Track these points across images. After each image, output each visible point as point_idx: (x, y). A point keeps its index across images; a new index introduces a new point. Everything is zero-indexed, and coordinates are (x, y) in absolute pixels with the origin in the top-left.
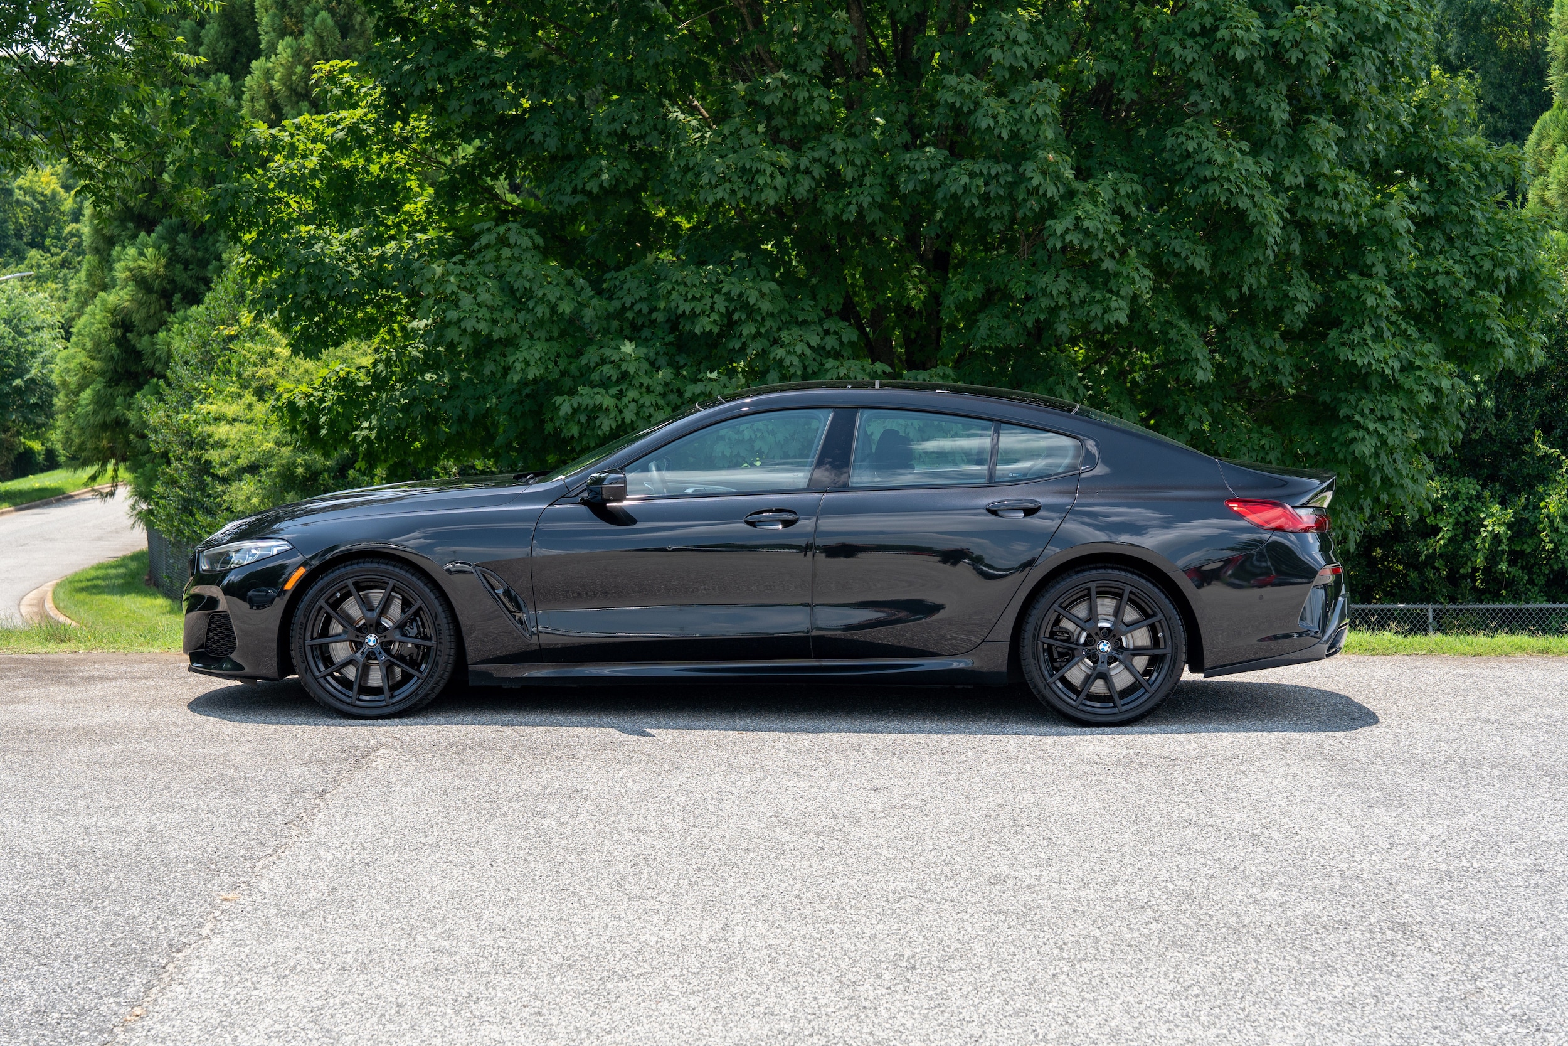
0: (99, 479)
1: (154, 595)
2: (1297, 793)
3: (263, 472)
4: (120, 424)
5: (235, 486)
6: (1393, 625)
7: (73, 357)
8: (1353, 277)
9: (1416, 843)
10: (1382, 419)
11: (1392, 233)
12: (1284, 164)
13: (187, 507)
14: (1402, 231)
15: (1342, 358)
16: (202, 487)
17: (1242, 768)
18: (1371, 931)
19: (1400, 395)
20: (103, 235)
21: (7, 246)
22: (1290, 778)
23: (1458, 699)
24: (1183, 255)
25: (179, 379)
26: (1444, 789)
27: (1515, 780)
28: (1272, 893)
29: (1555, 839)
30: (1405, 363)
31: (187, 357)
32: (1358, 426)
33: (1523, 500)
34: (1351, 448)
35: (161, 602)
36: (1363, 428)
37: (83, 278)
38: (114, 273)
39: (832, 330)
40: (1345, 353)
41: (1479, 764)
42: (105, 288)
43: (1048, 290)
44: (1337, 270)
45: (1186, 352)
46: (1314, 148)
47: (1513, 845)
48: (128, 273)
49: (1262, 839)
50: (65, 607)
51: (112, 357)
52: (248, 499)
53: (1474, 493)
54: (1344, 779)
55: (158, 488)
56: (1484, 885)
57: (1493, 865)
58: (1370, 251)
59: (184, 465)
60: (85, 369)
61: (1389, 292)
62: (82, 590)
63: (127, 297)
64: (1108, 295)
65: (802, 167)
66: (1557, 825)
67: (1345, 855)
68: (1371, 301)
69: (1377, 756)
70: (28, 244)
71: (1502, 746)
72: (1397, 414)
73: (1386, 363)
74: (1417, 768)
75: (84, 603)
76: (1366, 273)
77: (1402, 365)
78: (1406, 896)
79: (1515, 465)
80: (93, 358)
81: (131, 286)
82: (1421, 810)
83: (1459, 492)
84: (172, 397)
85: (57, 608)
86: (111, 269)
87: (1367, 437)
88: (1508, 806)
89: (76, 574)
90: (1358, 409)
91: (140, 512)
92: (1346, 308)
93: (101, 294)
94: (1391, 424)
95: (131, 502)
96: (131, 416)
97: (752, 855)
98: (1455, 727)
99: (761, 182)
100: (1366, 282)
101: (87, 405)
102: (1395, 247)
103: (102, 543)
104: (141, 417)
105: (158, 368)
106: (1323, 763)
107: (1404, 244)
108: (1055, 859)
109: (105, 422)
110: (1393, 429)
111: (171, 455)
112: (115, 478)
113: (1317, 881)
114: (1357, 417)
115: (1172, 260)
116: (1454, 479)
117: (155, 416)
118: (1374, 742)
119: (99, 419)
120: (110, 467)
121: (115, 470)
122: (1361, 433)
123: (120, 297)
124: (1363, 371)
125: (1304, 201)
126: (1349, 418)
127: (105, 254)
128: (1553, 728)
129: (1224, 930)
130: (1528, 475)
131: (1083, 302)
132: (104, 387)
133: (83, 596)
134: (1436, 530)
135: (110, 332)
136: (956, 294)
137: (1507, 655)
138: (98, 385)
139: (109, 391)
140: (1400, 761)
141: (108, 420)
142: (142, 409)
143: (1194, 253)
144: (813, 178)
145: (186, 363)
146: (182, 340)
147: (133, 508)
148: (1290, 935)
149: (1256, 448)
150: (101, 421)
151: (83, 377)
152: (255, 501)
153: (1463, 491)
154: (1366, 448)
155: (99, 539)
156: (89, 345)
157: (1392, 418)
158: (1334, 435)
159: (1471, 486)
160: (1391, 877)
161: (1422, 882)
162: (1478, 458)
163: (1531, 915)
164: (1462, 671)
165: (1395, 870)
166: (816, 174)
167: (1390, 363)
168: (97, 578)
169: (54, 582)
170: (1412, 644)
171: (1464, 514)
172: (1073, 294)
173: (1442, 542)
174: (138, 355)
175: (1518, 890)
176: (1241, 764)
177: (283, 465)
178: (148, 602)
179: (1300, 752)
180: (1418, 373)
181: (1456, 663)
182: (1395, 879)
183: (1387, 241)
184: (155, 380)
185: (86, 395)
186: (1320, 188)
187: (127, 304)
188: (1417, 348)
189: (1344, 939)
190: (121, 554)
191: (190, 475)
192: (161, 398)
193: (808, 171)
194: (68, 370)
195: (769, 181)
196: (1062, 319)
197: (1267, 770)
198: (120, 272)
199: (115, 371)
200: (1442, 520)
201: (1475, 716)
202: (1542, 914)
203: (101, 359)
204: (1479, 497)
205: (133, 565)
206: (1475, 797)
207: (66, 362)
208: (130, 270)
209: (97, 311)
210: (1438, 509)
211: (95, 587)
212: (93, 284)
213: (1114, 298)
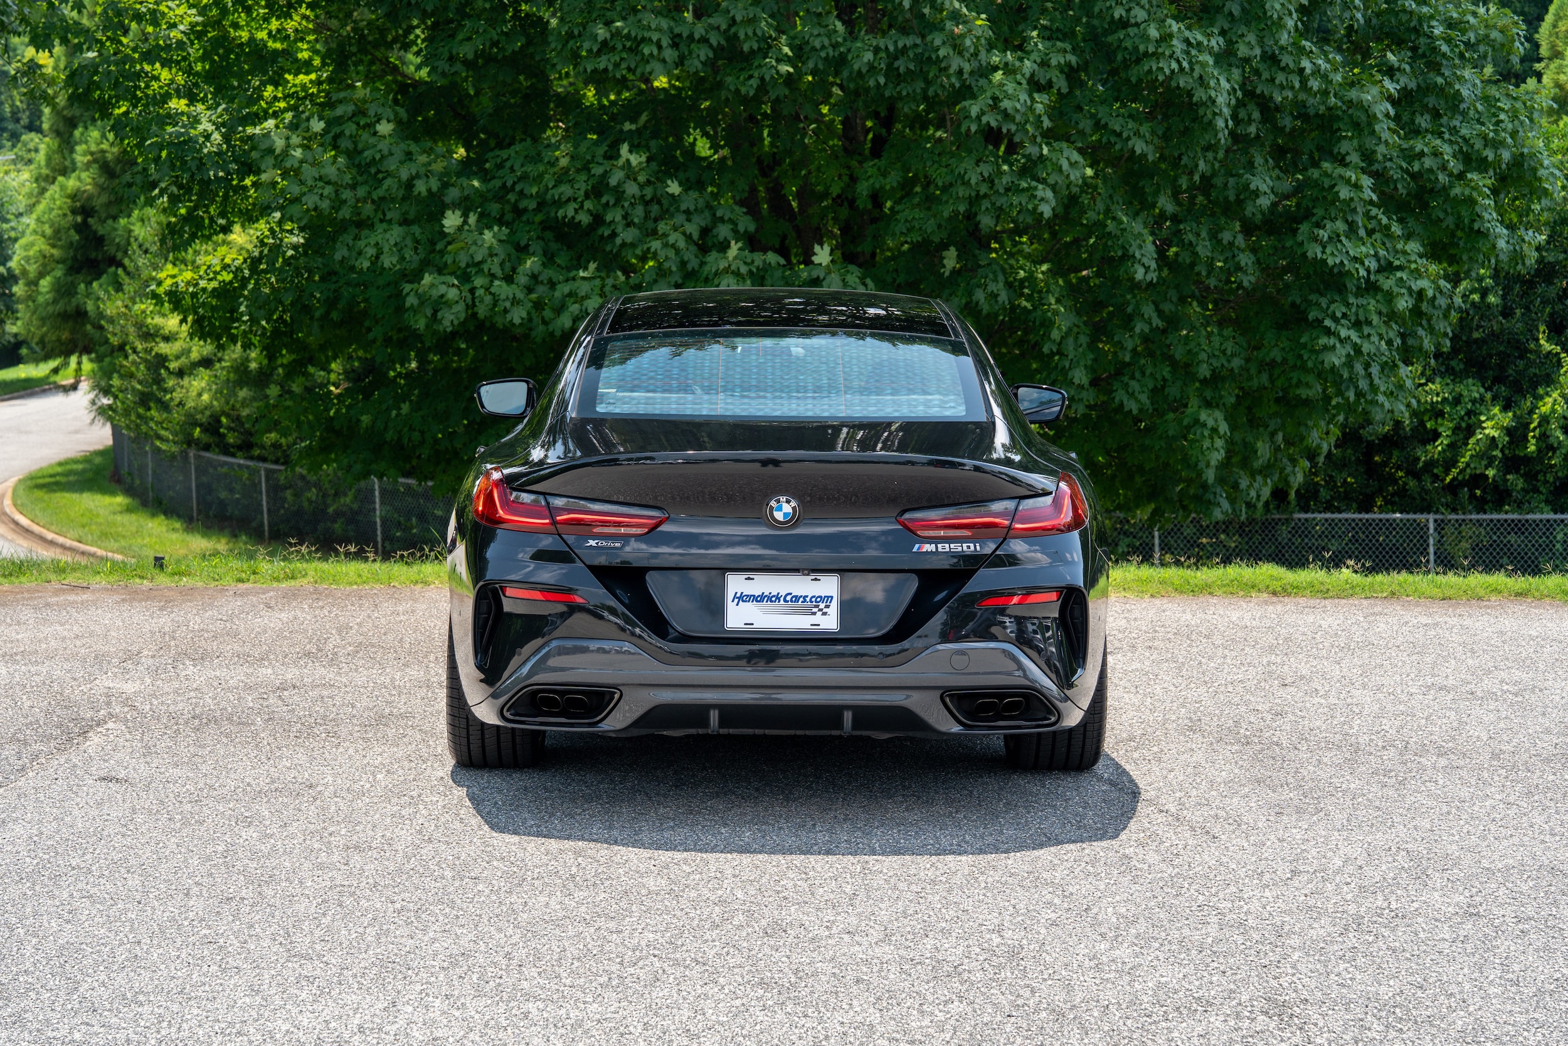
0: (61, 372)
1: (113, 493)
2: (1194, 793)
3: (218, 365)
4: (80, 315)
5: (185, 381)
6: (1351, 563)
7: (32, 244)
8: (1326, 165)
9: (1324, 871)
10: (1357, 325)
11: (1369, 116)
12: (1240, 32)
13: (145, 400)
14: (1380, 116)
15: (1310, 254)
16: (159, 381)
17: (1136, 755)
18: (1238, 1016)
19: (1378, 297)
20: (64, 117)
21: (4, 130)
22: (1190, 770)
23: (1414, 657)
24: (1125, 135)
25: (137, 268)
26: (1375, 788)
27: (1464, 773)
28: (1124, 952)
29: (1500, 866)
30: (1383, 262)
31: (147, 245)
32: (1328, 332)
33: (1529, 404)
34: (1321, 357)
35: (120, 500)
36: (1334, 333)
37: (43, 163)
38: (74, 155)
39: (726, 218)
40: (1314, 251)
41: (1423, 750)
42: (64, 172)
43: (966, 178)
44: (1311, 157)
45: (1123, 247)
46: (1269, 14)
47: (1446, 875)
48: (89, 157)
49: (1134, 862)
50: (22, 505)
51: (71, 243)
52: (200, 395)
53: (1477, 396)
54: (1258, 771)
55: (116, 382)
56: (1401, 936)
57: (1416, 905)
58: (1346, 137)
59: (141, 358)
60: (45, 257)
61: (1367, 182)
62: (40, 487)
63: (89, 180)
64: (1034, 184)
65: (697, 36)
66: (1505, 843)
67: (1233, 889)
68: (1344, 193)
69: (1303, 738)
70: (25, 127)
71: (1455, 724)
72: (1375, 319)
73: (1363, 263)
74: (1348, 755)
75: (42, 500)
76: (1342, 161)
77: (1380, 265)
78: (1296, 956)
79: (1521, 364)
80: (53, 246)
81: (94, 170)
82: (1340, 818)
83: (1461, 395)
84: (130, 287)
85: (15, 505)
86: (72, 151)
87: (1338, 345)
88: (1449, 813)
89: (41, 469)
90: (1329, 312)
91: (100, 408)
92: (1317, 198)
93: (60, 179)
94: (1366, 330)
95: (92, 396)
96: (90, 306)
97: (480, 887)
98: (1404, 697)
99: (646, 51)
100: (1340, 170)
101: (48, 293)
102: (1373, 132)
103: (78, 436)
104: (98, 307)
105: (119, 255)
106: (1236, 747)
107: (1383, 128)
108: (862, 895)
109: (66, 311)
110: (1369, 335)
111: (127, 347)
112: (79, 370)
113: (1186, 932)
114: (1328, 323)
115: (1113, 139)
116: (1458, 380)
117: (113, 306)
118: (1303, 717)
119: (59, 307)
120: (73, 360)
121: (79, 363)
122: (1332, 341)
123: (82, 181)
124: (1336, 270)
125: (1266, 75)
126: (1319, 322)
127: (67, 135)
128: (1520, 699)
129: (1044, 1014)
130: (1535, 374)
131: (1008, 190)
132: (65, 275)
133: (39, 493)
134: (1436, 435)
135: (70, 218)
136: (871, 181)
137: (1480, 599)
138: (59, 273)
139: (70, 279)
140: (1329, 745)
141: (69, 309)
142: (98, 299)
143: (1137, 133)
144: (711, 46)
145: (146, 252)
146: (141, 227)
147: (93, 403)
148: (1129, 1022)
149: (1217, 353)
150: (62, 310)
151: (44, 265)
152: (206, 397)
153: (1465, 393)
154: (1336, 359)
155: (77, 432)
156: (48, 231)
157: (1369, 323)
158: (1303, 340)
159: (1474, 388)
160: (1283, 923)
161: (1322, 932)
162: (1484, 359)
163: (1454, 989)
164: (1424, 620)
165: (1289, 912)
166: (714, 42)
167: (1367, 263)
168: (58, 474)
169: (15, 479)
170: (1372, 585)
171: (1466, 418)
172: (996, 181)
173: (1440, 448)
174: (100, 241)
175: (1441, 946)
176: (1136, 749)
177: (236, 360)
178: (107, 500)
179: (1211, 733)
180: (1399, 274)
181: (1419, 609)
182: (1287, 928)
183: (1363, 123)
184: (113, 269)
185: (45, 283)
186: (1283, 64)
187: (88, 187)
188: (1399, 246)
189: (1200, 1030)
190: (92, 448)
191: (148, 369)
192: (119, 288)
193: (704, 40)
194: (27, 259)
195: (655, 52)
196: (983, 208)
197: (1165, 758)
198: (80, 158)
199: (75, 258)
200: (1442, 425)
201: (1430, 681)
202: (1467, 986)
203: (61, 247)
204: (1482, 399)
205: (98, 460)
206: (1410, 800)
207: (26, 250)
208: (92, 154)
209: (57, 196)
210: (1440, 414)
211: (57, 483)
212: (54, 170)
213: (1040, 187)
